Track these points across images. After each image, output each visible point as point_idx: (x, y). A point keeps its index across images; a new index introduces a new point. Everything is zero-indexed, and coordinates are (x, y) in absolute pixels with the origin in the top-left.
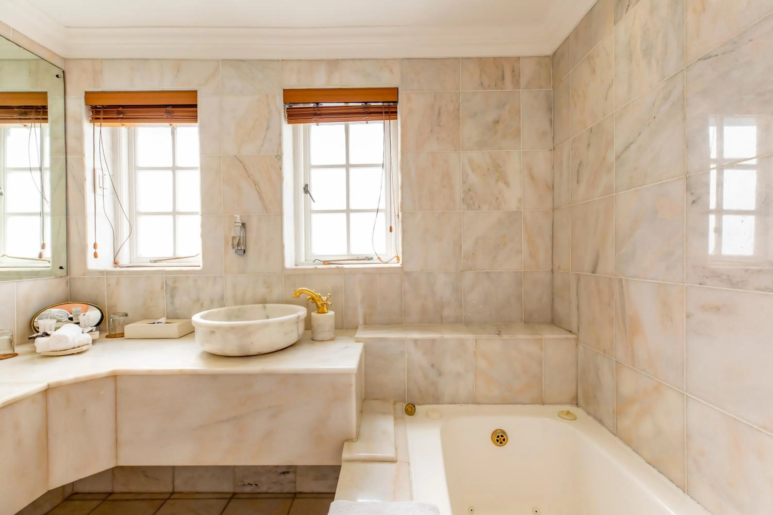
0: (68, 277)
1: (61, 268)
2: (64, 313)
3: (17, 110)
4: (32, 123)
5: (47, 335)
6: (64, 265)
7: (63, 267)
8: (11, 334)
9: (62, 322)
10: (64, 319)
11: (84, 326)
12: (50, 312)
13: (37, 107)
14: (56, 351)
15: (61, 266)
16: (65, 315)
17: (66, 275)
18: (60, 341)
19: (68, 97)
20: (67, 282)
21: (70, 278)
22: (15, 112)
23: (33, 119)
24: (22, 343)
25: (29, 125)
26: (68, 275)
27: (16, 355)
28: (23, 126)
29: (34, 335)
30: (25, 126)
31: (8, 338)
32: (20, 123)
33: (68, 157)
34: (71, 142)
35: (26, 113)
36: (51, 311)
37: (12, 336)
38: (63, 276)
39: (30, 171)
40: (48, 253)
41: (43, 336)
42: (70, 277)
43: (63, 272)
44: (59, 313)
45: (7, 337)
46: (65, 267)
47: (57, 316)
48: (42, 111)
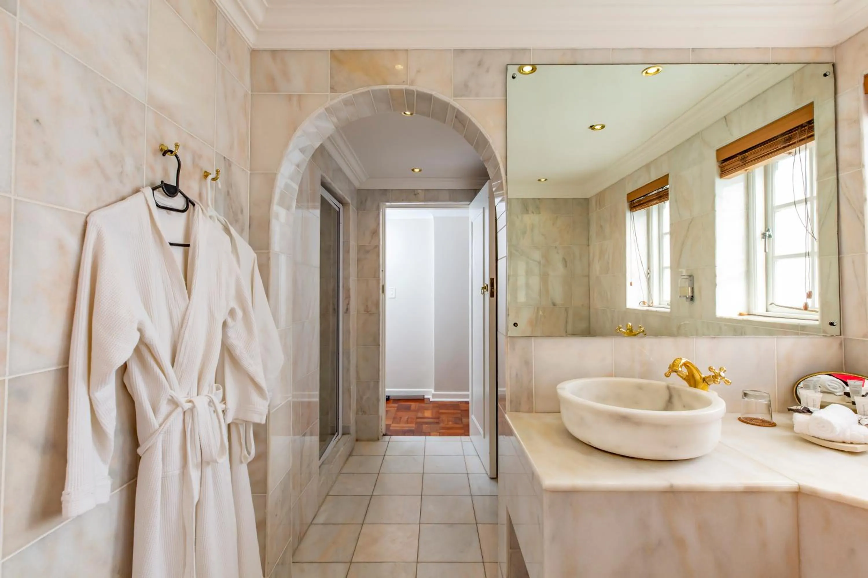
0: (842, 336)
1: (832, 324)
2: (838, 384)
3: (781, 138)
4: (796, 147)
5: (809, 412)
6: (836, 321)
7: (834, 323)
8: (769, 399)
9: (835, 395)
10: (839, 392)
11: (863, 413)
12: (818, 379)
13: (802, 126)
14: (818, 438)
15: (832, 322)
16: (840, 388)
17: (839, 334)
18: (823, 427)
19: (839, 94)
20: (841, 344)
21: (845, 339)
22: (779, 143)
23: (798, 142)
24: (780, 411)
25: (793, 150)
26: (842, 334)
27: (773, 425)
28: (787, 154)
29: (794, 407)
30: (790, 153)
31: (766, 402)
32: (783, 152)
33: (840, 175)
34: (845, 154)
35: (790, 139)
36: (820, 378)
37: (770, 401)
38: (835, 335)
39: (794, 206)
40: (815, 303)
41: (804, 412)
42: (845, 337)
43: (835, 330)
44: (831, 383)
45: (764, 402)
46: (837, 323)
47: (829, 385)
48: (807, 129)
